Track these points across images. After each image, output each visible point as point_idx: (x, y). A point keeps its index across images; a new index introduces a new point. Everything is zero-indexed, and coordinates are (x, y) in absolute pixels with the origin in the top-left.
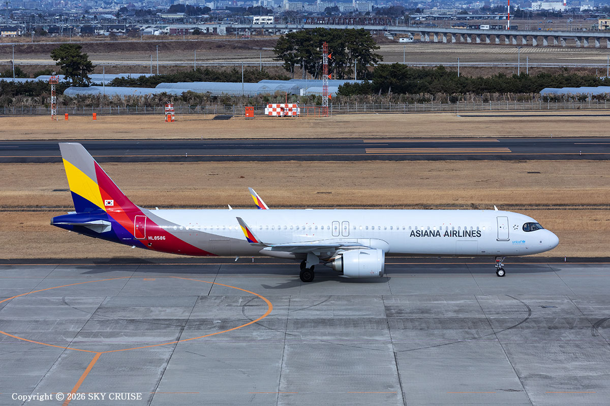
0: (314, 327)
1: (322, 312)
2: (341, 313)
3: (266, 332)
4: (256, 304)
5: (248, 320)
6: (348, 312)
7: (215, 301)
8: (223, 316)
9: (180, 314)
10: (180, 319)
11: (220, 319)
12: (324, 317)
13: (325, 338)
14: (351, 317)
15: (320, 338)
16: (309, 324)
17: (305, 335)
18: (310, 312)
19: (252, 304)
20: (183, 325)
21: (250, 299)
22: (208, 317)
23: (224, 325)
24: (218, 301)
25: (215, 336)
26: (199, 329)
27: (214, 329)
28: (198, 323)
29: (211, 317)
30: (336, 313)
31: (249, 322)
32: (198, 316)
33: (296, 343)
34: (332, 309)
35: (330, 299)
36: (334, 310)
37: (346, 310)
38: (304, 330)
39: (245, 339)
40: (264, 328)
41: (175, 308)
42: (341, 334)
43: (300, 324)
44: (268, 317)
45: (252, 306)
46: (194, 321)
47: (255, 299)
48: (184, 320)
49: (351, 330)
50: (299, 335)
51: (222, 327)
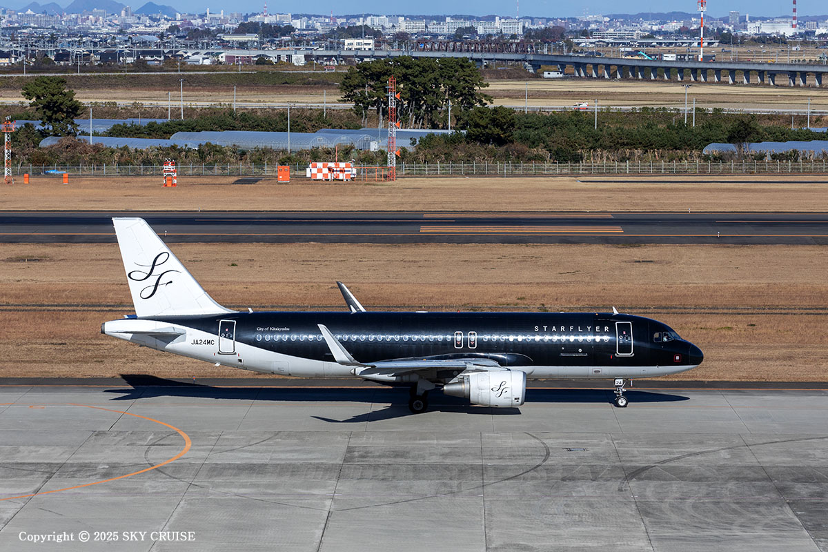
0: (236, 475)
1: (255, 454)
2: (282, 456)
3: (165, 482)
4: (169, 443)
5: (148, 465)
6: (293, 454)
7: (115, 438)
8: (115, 460)
9: (57, 455)
10: (52, 464)
11: (108, 464)
12: (254, 462)
13: (243, 491)
14: (293, 462)
15: (235, 491)
16: (230, 471)
17: (216, 486)
18: (239, 455)
19: (164, 443)
20: (52, 471)
21: (164, 436)
22: (92, 461)
23: (111, 471)
24: (118, 438)
25: (91, 487)
26: (74, 477)
27: (94, 478)
28: (75, 469)
29: (97, 461)
30: (275, 456)
31: (147, 468)
32: (80, 458)
33: (198, 497)
34: (273, 450)
35: (276, 437)
36: (274, 452)
37: (291, 451)
38: (218, 480)
39: (131, 492)
40: (164, 476)
41: (53, 447)
42: (268, 486)
43: (217, 470)
44: (177, 462)
45: (162, 445)
46: (72, 465)
47: (172, 436)
48: (58, 464)
49: (286, 479)
50: (208, 487)
51: (106, 475)
